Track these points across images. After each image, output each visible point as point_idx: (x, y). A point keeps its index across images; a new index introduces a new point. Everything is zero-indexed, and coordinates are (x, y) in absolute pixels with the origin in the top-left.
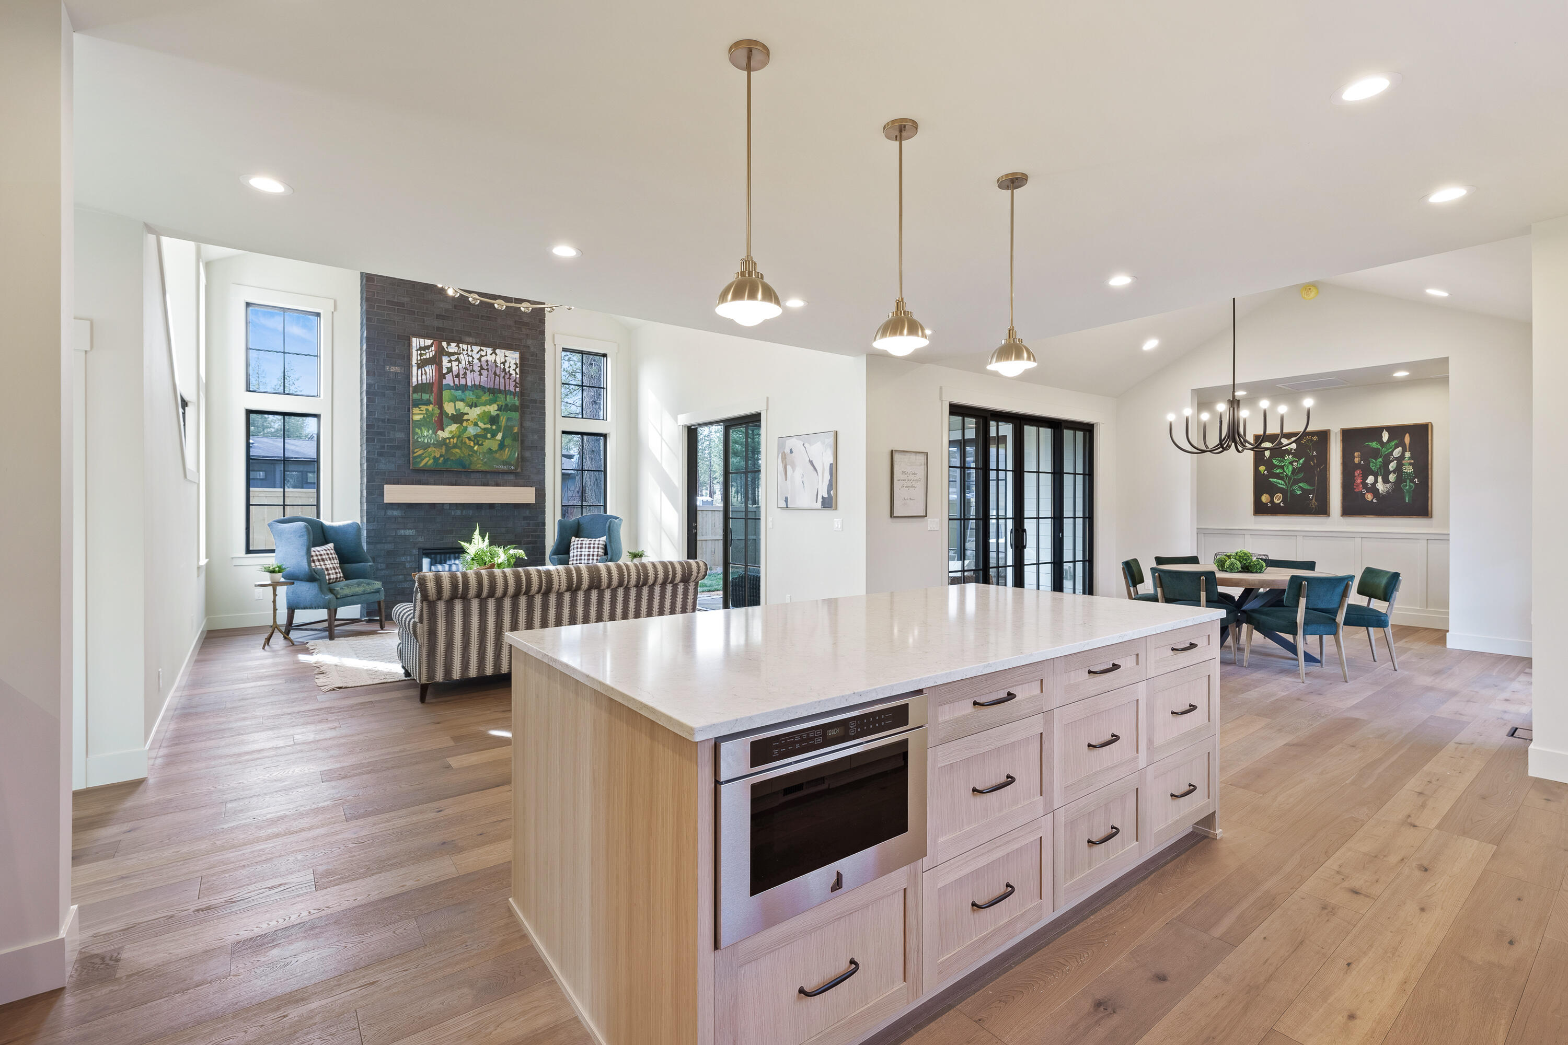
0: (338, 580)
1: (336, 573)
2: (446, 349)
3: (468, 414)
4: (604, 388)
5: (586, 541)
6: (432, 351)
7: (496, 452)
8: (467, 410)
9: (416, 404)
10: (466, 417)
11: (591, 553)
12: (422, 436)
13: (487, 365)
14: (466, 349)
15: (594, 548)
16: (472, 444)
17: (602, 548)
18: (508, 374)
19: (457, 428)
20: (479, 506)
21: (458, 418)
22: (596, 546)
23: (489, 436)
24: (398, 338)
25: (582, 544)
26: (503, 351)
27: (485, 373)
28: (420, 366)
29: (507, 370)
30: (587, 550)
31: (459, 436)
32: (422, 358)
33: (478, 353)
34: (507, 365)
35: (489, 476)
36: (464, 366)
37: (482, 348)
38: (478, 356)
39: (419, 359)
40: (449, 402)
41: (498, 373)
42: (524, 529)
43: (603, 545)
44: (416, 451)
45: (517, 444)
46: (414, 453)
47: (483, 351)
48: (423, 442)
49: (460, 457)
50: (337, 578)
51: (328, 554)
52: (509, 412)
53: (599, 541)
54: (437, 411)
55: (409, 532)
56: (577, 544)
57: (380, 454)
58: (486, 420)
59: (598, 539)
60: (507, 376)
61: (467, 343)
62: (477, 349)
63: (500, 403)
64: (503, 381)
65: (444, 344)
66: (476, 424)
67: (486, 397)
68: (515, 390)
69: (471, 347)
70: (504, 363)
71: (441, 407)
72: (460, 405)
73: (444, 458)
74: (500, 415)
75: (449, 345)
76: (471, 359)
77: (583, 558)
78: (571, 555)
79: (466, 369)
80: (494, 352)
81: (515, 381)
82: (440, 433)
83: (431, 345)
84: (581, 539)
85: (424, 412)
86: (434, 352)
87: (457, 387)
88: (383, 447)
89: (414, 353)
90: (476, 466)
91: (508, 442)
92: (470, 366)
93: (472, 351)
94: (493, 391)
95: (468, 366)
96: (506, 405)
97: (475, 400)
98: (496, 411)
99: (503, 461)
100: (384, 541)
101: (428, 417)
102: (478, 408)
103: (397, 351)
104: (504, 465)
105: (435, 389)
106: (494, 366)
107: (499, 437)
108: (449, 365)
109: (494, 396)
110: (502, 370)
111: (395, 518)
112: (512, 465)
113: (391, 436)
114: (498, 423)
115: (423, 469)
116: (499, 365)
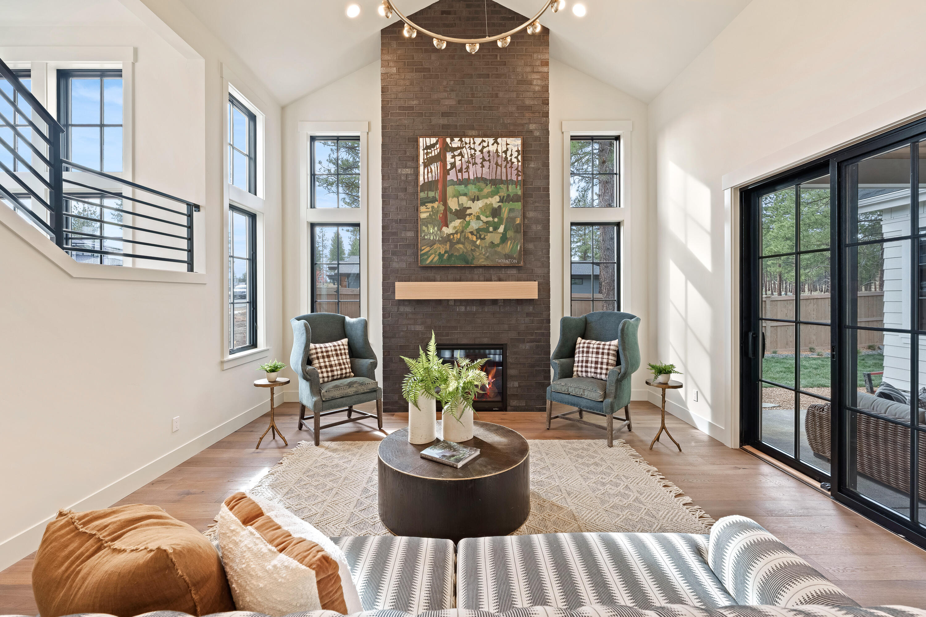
1: (346, 368)
2: (450, 145)
3: (470, 208)
4: (616, 174)
5: (594, 344)
6: (437, 149)
7: (498, 245)
8: (469, 204)
9: (423, 204)
10: (468, 212)
11: (600, 360)
12: (429, 233)
13: (489, 156)
14: (468, 142)
15: (603, 354)
16: (474, 238)
17: (613, 355)
18: (510, 163)
19: (460, 223)
20: (482, 302)
21: (461, 213)
22: (606, 351)
23: (491, 229)
24: (409, 141)
25: (588, 347)
26: (505, 139)
27: (486, 164)
28: (426, 165)
29: (509, 159)
30: (594, 355)
31: (462, 232)
32: (428, 156)
33: (480, 144)
34: (509, 153)
35: (492, 271)
36: (467, 160)
37: (484, 139)
38: (480, 147)
39: (425, 157)
40: (453, 197)
41: (500, 163)
42: (527, 326)
43: (615, 351)
44: (423, 248)
45: (520, 236)
46: (421, 250)
47: (485, 141)
48: (430, 239)
49: (463, 252)
52: (511, 202)
53: (610, 345)
54: (442, 208)
55: (418, 328)
56: (583, 347)
57: (394, 254)
58: (488, 213)
59: (608, 343)
60: (509, 165)
61: (470, 137)
62: (478, 140)
63: (502, 194)
64: (505, 171)
65: (448, 140)
66: (478, 218)
67: (488, 189)
68: (517, 178)
69: (473, 139)
70: (505, 152)
71: (445, 204)
72: (464, 200)
73: (449, 254)
74: (502, 206)
75: (452, 140)
76: (473, 152)
77: (589, 365)
78: (576, 359)
79: (468, 162)
80: (496, 142)
81: (517, 169)
82: (444, 229)
83: (437, 142)
84: (588, 341)
85: (430, 209)
86: (438, 150)
87: (460, 182)
88: (396, 246)
89: (421, 152)
90: (479, 261)
91: (510, 234)
92: (472, 159)
93: (474, 143)
94: (494, 182)
95: (470, 160)
96: (508, 196)
97: (477, 193)
98: (498, 202)
99: (505, 255)
100: (397, 336)
101: (434, 214)
102: (480, 201)
103: (408, 154)
104: (506, 259)
105: (440, 186)
106: (496, 156)
107: (501, 229)
108: (453, 160)
109: (496, 187)
110: (503, 159)
111: (407, 314)
112: (515, 259)
113: (403, 235)
114: (500, 215)
115: (430, 265)
116: (500, 154)
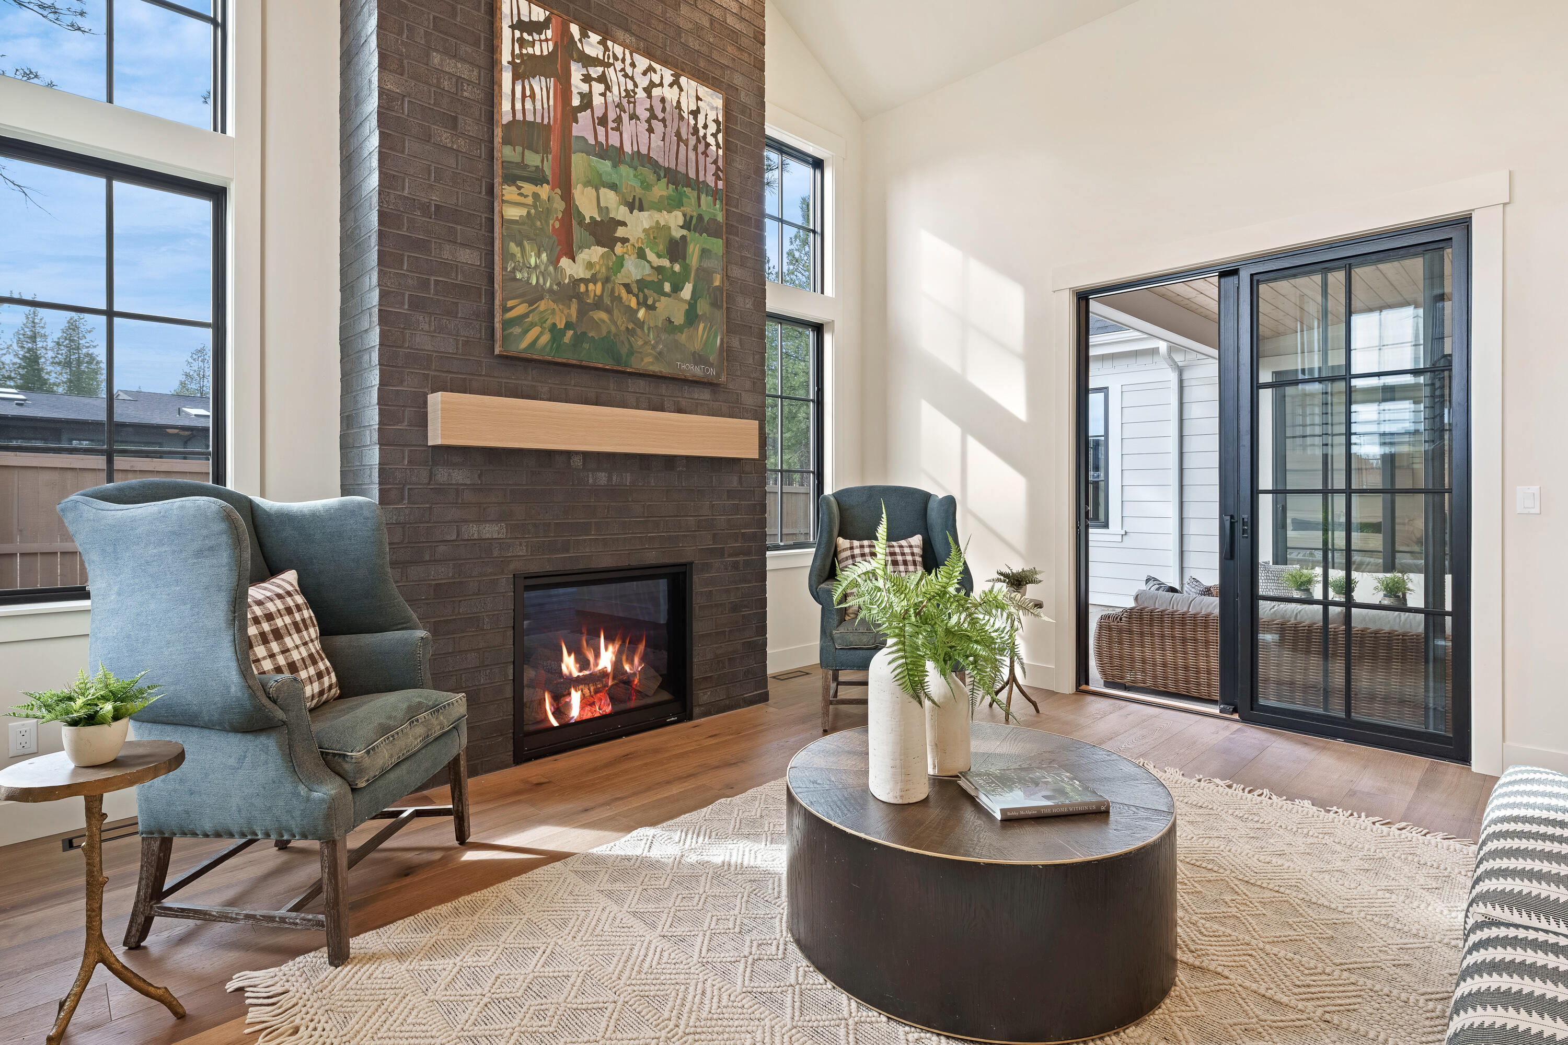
0: (325, 696)
1: (320, 675)
2: (579, 45)
3: (624, 224)
4: (814, 232)
6: (546, 40)
7: (680, 329)
8: (621, 213)
9: (511, 179)
10: (621, 232)
12: (524, 263)
13: (664, 110)
14: (620, 56)
16: (633, 303)
18: (703, 142)
19: (602, 256)
20: (644, 462)
21: (605, 232)
23: (667, 287)
26: (693, 84)
27: (658, 127)
28: (518, 74)
29: (701, 133)
31: (607, 280)
32: (524, 51)
33: (645, 73)
34: (701, 120)
35: (665, 388)
36: (616, 99)
37: (654, 64)
38: (645, 81)
39: (517, 51)
40: (585, 185)
41: (684, 137)
42: (729, 520)
44: (510, 304)
45: (720, 316)
46: (506, 310)
47: (655, 72)
48: (528, 282)
49: (609, 332)
50: (321, 693)
51: (289, 611)
52: (705, 234)
54: (559, 205)
55: (491, 531)
57: (417, 304)
58: (661, 247)
60: (701, 148)
61: (622, 44)
62: (642, 62)
63: (688, 210)
64: (694, 158)
65: (575, 29)
66: (641, 255)
67: (661, 190)
68: (716, 184)
69: (630, 55)
70: (695, 113)
71: (567, 196)
72: (609, 198)
73: (575, 333)
74: (688, 239)
75: (584, 35)
76: (630, 84)
79: (619, 106)
81: (715, 162)
82: (564, 262)
83: (548, 20)
85: (530, 200)
86: (551, 45)
87: (603, 152)
88: (424, 284)
89: (506, 33)
90: (642, 360)
91: (703, 307)
92: (629, 102)
93: (633, 65)
94: (673, 177)
96: (700, 217)
97: (639, 192)
98: (682, 227)
99: (694, 354)
100: (427, 558)
101: (538, 215)
102: (646, 214)
104: (696, 364)
105: (554, 144)
106: (676, 116)
107: (687, 292)
108: (585, 88)
109: (676, 189)
110: (691, 130)
111: (457, 490)
112: (711, 365)
113: (446, 255)
114: (684, 258)
115: (529, 356)
116: (685, 115)
